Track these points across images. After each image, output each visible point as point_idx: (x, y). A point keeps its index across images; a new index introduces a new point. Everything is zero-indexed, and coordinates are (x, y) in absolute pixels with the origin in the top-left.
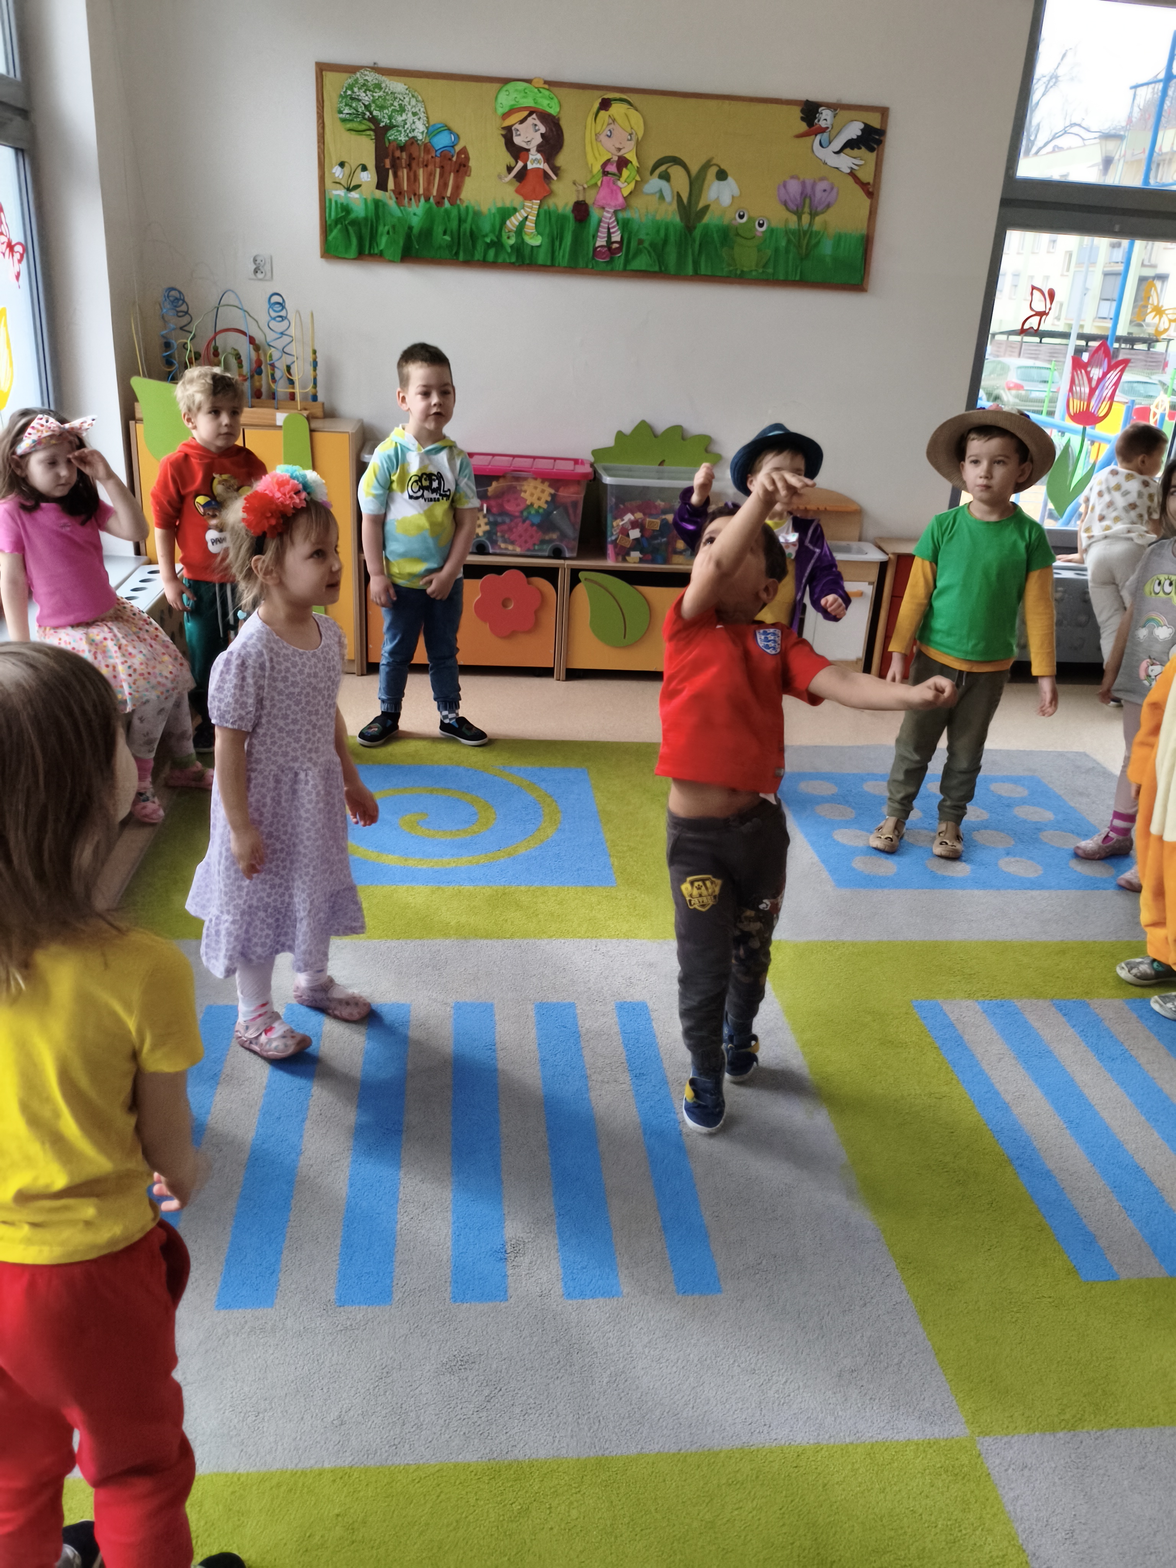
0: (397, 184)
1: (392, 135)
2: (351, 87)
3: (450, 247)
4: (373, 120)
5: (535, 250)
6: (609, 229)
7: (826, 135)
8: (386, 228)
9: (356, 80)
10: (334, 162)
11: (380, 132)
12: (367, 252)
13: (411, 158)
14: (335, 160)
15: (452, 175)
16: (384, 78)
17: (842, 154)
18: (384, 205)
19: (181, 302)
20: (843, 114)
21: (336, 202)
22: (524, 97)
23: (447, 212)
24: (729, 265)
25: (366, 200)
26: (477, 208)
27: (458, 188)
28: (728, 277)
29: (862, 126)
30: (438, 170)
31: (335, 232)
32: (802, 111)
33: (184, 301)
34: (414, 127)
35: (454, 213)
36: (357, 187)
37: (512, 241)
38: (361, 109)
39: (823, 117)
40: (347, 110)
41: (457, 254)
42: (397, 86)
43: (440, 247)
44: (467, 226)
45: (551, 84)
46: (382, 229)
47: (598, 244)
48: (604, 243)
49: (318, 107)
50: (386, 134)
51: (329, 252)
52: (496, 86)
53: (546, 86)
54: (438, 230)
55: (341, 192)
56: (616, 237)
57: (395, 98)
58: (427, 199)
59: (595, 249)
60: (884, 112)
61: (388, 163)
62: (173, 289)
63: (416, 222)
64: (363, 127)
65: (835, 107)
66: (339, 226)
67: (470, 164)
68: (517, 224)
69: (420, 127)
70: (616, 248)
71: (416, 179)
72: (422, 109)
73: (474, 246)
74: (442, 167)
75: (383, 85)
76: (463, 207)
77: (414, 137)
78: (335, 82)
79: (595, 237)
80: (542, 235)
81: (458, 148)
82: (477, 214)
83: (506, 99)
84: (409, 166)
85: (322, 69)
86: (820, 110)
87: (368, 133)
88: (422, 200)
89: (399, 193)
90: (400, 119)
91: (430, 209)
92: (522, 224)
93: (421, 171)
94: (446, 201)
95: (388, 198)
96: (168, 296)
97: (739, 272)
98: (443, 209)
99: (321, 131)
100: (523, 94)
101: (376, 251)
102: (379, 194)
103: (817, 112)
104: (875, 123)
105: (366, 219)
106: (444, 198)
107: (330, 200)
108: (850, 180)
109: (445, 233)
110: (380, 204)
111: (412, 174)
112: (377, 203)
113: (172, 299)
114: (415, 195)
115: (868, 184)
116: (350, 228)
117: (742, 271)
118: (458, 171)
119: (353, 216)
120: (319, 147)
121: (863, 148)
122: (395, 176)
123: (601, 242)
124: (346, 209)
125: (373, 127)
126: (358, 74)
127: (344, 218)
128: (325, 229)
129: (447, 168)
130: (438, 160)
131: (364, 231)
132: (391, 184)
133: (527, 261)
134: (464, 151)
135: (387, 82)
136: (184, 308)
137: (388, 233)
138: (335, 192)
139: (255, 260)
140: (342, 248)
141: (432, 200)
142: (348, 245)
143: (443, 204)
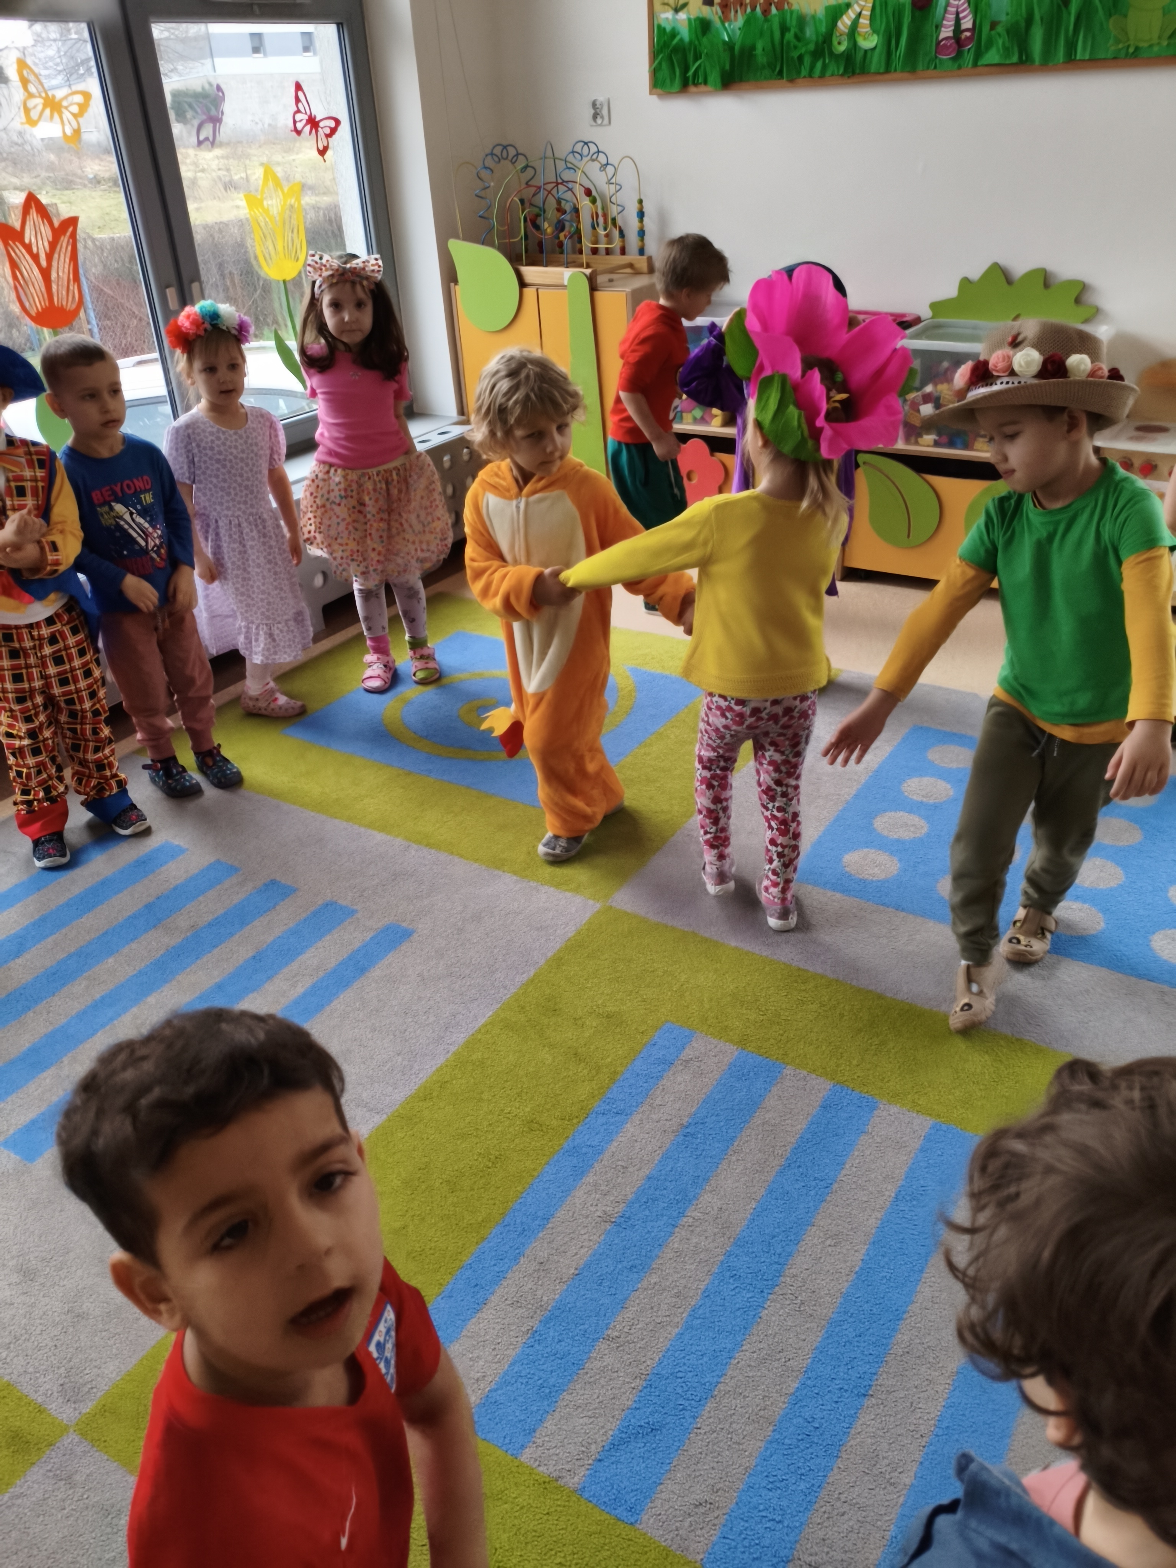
3: (771, 66)
5: (869, 54)
6: (958, 14)
12: (691, 80)
18: (707, 23)
21: (665, 27)
24: (1118, 41)
25: (690, 20)
26: (802, 12)
28: (1115, 58)
31: (657, 63)
35: (779, 21)
36: (686, 4)
37: (842, 48)
41: (780, 73)
43: (764, 67)
44: (792, 33)
47: (942, 35)
48: (951, 34)
51: (657, 84)
55: (669, 15)
56: (967, 23)
58: (754, 9)
59: (938, 43)
63: (738, 41)
66: (666, 54)
68: (849, 23)
70: (967, 38)
76: (788, 14)
79: (938, 27)
80: (878, 35)
82: (802, 20)
88: (748, 9)
89: (725, 6)
91: (755, 18)
92: (855, 23)
94: (773, 7)
95: (713, 13)
97: (1131, 50)
101: (701, 79)
102: (705, 10)
105: (690, 41)
106: (771, 4)
107: (658, 25)
110: (703, 22)
112: (698, 22)
114: (741, 5)
116: (673, 55)
117: (1137, 49)
119: (678, 40)
123: (946, 32)
124: (673, 34)
127: (670, 43)
128: (653, 58)
133: (858, 71)
138: (664, 16)
139: (594, 104)
140: (668, 81)
141: (758, 9)
142: (672, 80)
143: (770, 11)
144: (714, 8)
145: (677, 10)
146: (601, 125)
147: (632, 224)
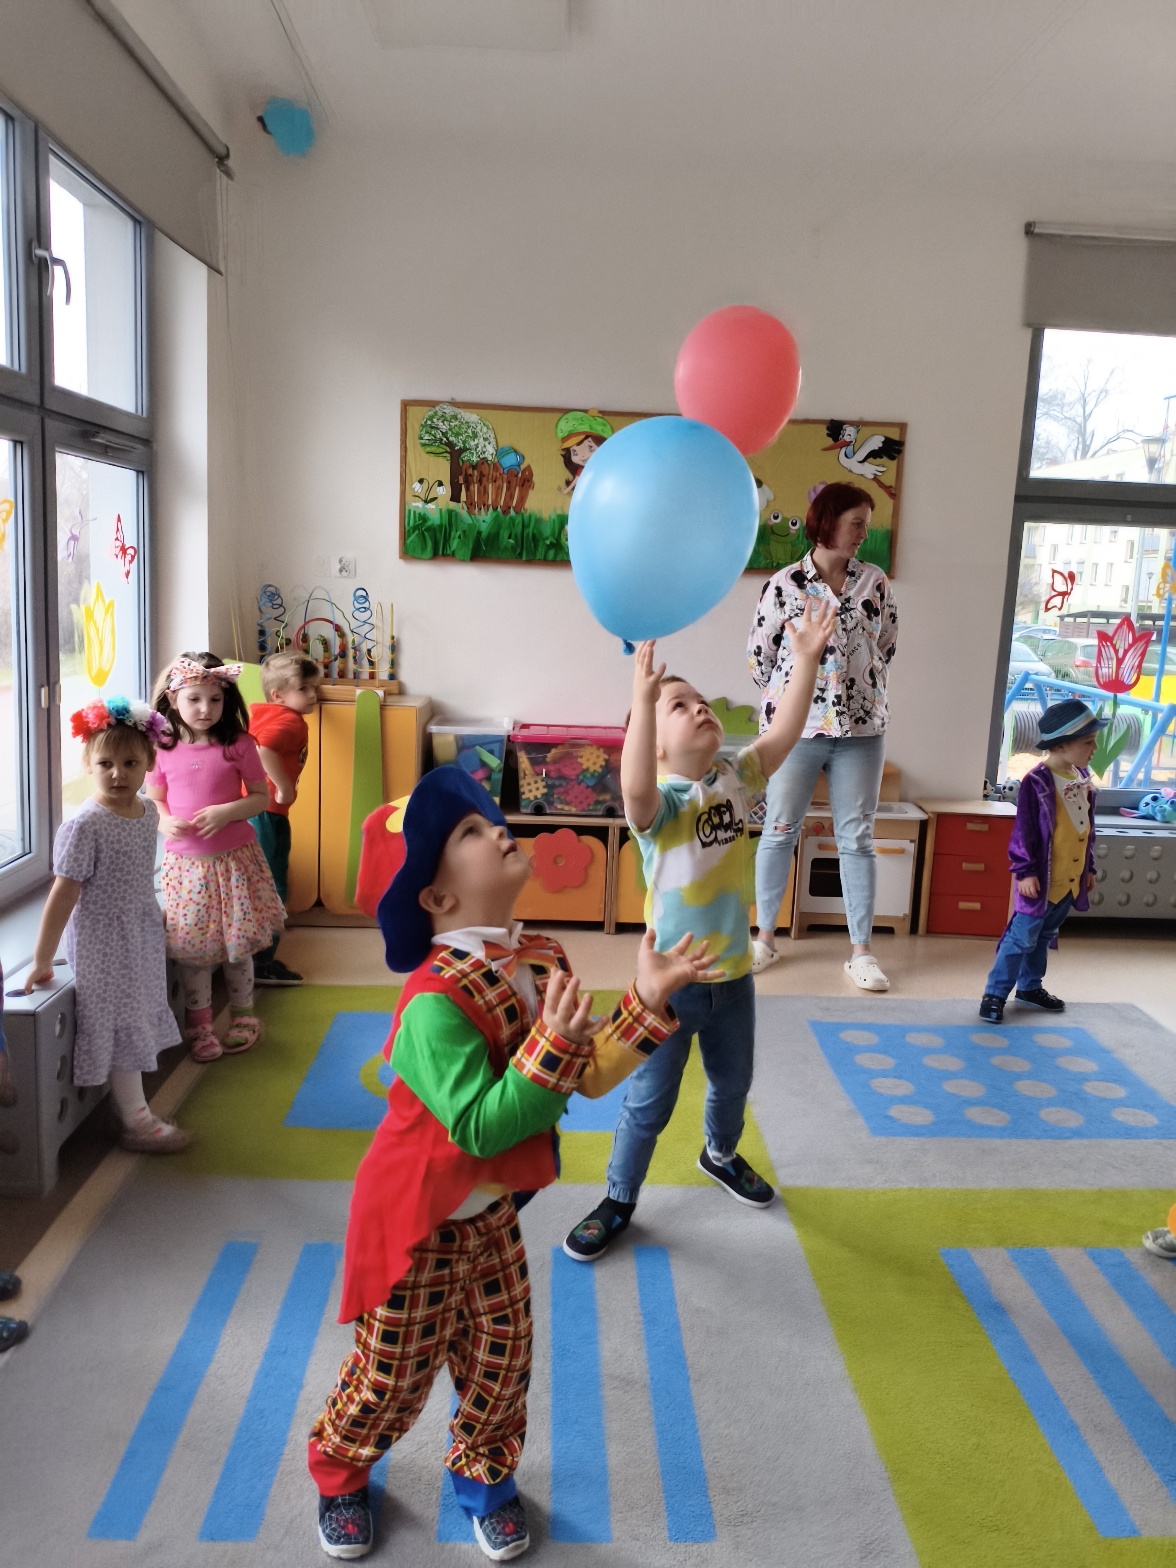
0: (469, 496)
1: (465, 456)
2: (431, 418)
3: (513, 549)
4: (450, 444)
7: (850, 448)
8: (458, 533)
9: (436, 413)
10: (414, 479)
11: (455, 454)
12: (440, 553)
13: (482, 475)
14: (415, 477)
15: (517, 489)
16: (460, 410)
17: (866, 463)
18: (456, 514)
19: (276, 597)
20: (865, 430)
21: (415, 512)
22: (581, 424)
23: (512, 520)
24: (767, 559)
25: (441, 510)
26: (538, 516)
27: (522, 499)
29: (883, 439)
30: (505, 485)
31: (413, 537)
32: (828, 429)
33: (279, 596)
34: (484, 450)
35: (519, 520)
36: (435, 499)
38: (439, 435)
39: (847, 433)
40: (427, 437)
41: (520, 554)
42: (472, 417)
43: (506, 549)
44: (530, 530)
45: (604, 413)
46: (455, 534)
49: (401, 435)
50: (460, 455)
51: (407, 553)
52: (557, 415)
53: (600, 415)
54: (505, 534)
55: (420, 504)
57: (469, 427)
58: (495, 509)
60: (902, 427)
61: (461, 479)
62: (270, 586)
63: (484, 528)
64: (442, 450)
65: (858, 424)
66: (417, 532)
67: (534, 479)
69: (490, 450)
71: (486, 491)
72: (493, 435)
73: (536, 547)
74: (509, 482)
75: (459, 416)
76: (526, 516)
77: (484, 458)
78: (418, 415)
81: (523, 467)
82: (539, 521)
83: (565, 426)
84: (480, 482)
85: (406, 405)
86: (844, 427)
87: (444, 455)
88: (491, 509)
89: (470, 504)
90: (473, 443)
91: (497, 516)
93: (490, 485)
94: (512, 509)
95: (460, 508)
96: (265, 592)
98: (508, 517)
99: (404, 454)
100: (580, 422)
101: (449, 552)
102: (453, 505)
103: (841, 429)
104: (895, 435)
105: (441, 526)
106: (510, 508)
107: (410, 511)
108: (875, 484)
109: (510, 538)
110: (453, 513)
111: (482, 488)
112: (450, 513)
113: (268, 594)
114: (484, 505)
115: (891, 487)
116: (426, 534)
118: (523, 485)
119: (429, 523)
120: (401, 467)
121: (885, 458)
122: (467, 489)
124: (424, 518)
125: (449, 450)
126: (437, 408)
127: (422, 525)
128: (404, 535)
129: (513, 483)
130: (505, 476)
131: (438, 535)
132: (463, 497)
134: (529, 468)
135: (463, 414)
136: (279, 601)
137: (459, 537)
138: (414, 504)
139: (340, 561)
140: (419, 550)
141: (499, 509)
142: (424, 548)
143: (509, 512)
144: (460, 505)
145: (426, 502)
146: (345, 577)
147: (381, 654)
